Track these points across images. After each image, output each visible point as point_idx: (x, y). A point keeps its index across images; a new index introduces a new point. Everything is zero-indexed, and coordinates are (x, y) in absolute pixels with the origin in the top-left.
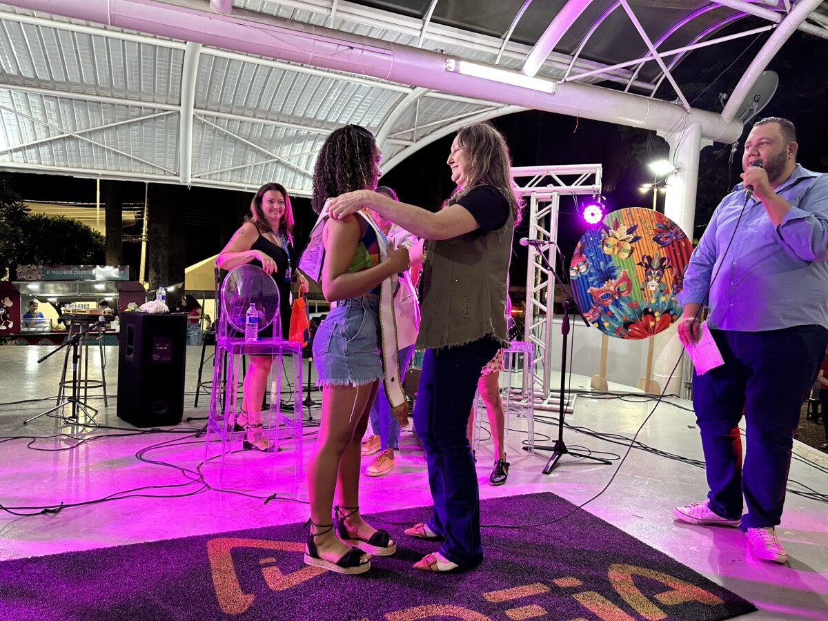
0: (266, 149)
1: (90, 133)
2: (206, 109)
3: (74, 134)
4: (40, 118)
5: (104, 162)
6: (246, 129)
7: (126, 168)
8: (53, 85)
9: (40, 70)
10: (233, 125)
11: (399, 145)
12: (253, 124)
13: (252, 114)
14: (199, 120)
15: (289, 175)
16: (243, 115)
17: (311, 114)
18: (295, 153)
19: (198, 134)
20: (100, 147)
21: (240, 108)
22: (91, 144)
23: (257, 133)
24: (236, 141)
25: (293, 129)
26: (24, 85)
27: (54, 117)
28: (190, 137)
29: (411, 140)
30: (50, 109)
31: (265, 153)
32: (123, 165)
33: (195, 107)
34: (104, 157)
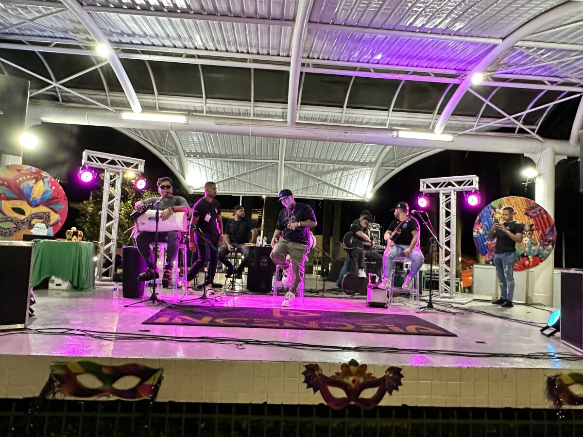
0: (318, 177)
1: (240, 176)
2: (290, 160)
3: (234, 176)
4: (221, 170)
5: (245, 188)
6: (309, 168)
7: (254, 190)
8: (227, 156)
9: (222, 151)
10: (302, 167)
11: (388, 169)
12: (312, 165)
13: (311, 160)
14: (287, 166)
15: (330, 189)
16: (307, 162)
17: (340, 158)
18: (333, 178)
19: (287, 172)
20: (244, 181)
21: (305, 159)
22: (240, 180)
23: (314, 170)
24: (304, 174)
25: (331, 167)
26: (215, 157)
27: (226, 169)
28: (282, 174)
29: (395, 166)
30: (224, 166)
31: (318, 179)
32: (253, 189)
33: (285, 160)
34: (245, 186)
